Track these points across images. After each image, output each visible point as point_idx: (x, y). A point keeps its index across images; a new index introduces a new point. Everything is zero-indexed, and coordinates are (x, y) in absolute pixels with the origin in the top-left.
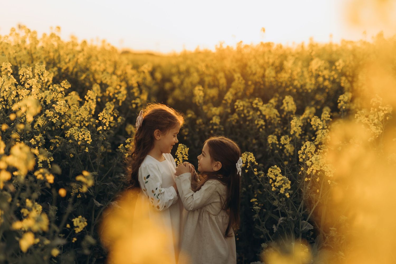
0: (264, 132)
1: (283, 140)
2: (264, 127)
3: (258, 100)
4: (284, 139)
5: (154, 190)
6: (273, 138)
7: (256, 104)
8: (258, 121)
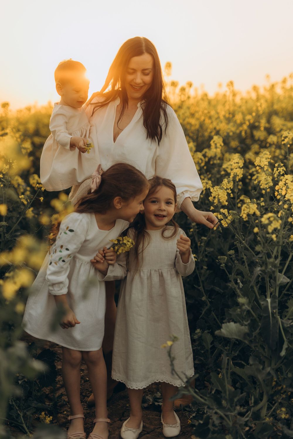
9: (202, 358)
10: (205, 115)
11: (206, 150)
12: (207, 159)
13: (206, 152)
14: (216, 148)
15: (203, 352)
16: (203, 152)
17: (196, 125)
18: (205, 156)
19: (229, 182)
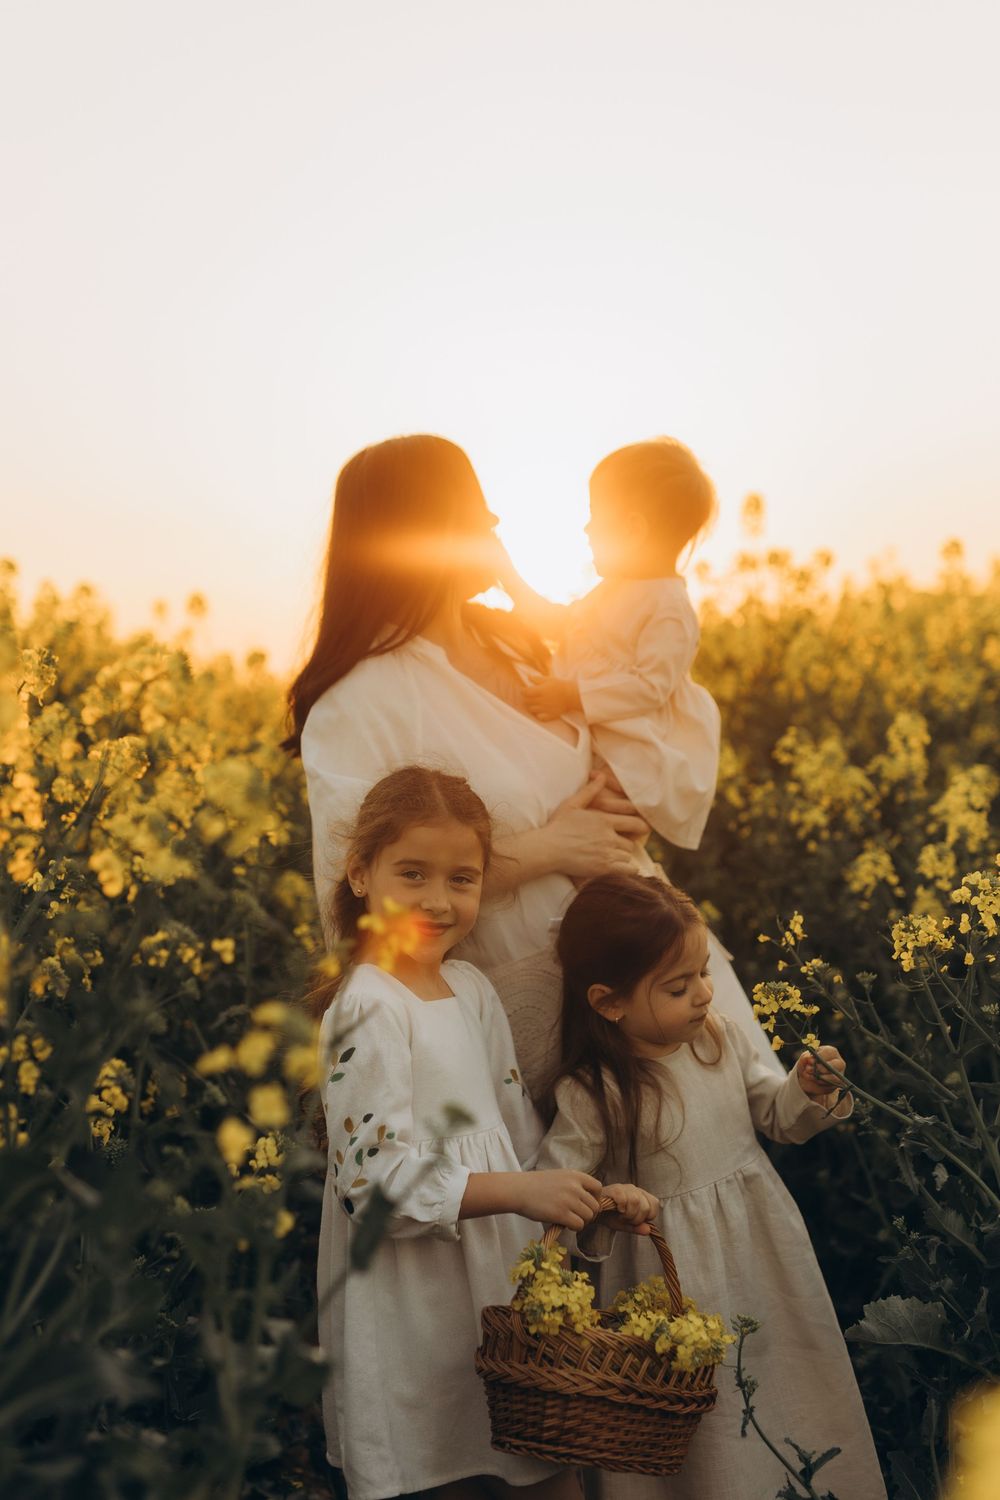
0: (826, 852)
1: (932, 862)
2: (825, 835)
3: (798, 737)
4: (935, 858)
5: (357, 1119)
6: (876, 863)
7: (791, 751)
8: (802, 811)
9: (888, 1433)
10: (880, 650)
11: (880, 760)
12: (885, 789)
13: (880, 768)
14: (909, 751)
15: (886, 1410)
16: (872, 768)
17: (849, 684)
18: (875, 778)
19: (940, 857)
